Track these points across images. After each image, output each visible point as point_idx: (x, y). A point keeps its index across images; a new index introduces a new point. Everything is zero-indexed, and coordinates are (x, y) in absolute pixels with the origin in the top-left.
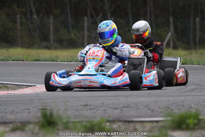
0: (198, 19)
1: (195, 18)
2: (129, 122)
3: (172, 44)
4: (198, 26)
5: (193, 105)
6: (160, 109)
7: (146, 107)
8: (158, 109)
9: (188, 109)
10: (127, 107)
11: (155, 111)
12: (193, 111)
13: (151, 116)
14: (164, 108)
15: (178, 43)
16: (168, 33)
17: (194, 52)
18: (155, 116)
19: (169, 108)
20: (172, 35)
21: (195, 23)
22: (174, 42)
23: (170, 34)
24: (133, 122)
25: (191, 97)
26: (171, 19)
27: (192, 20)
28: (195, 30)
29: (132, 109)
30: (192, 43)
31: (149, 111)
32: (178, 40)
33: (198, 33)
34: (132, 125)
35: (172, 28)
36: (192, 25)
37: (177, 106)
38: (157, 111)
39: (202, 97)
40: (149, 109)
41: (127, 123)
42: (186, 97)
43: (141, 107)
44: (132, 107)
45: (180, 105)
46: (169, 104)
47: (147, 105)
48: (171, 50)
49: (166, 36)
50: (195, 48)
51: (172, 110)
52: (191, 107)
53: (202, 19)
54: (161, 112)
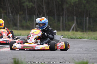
1: (86, 17)
3: (75, 29)
4: (87, 21)
5: (85, 58)
6: (69, 59)
7: (62, 58)
10: (53, 58)
12: (85, 61)
14: (71, 59)
15: (78, 29)
16: (73, 24)
17: (85, 33)
19: (73, 59)
20: (75, 25)
22: (76, 28)
23: (74, 25)
25: (84, 54)
26: (75, 18)
27: (85, 18)
28: (86, 23)
29: (56, 59)
30: (84, 29)
32: (78, 27)
33: (87, 24)
35: (75, 22)
36: (85, 20)
37: (77, 58)
39: (89, 54)
40: (64, 59)
42: (82, 54)
43: (60, 59)
44: (56, 58)
45: (79, 58)
46: (73, 57)
47: (63, 58)
48: (74, 32)
49: (72, 25)
50: (86, 31)
51: (75, 60)
52: (84, 59)
53: (90, 18)
54: (70, 61)
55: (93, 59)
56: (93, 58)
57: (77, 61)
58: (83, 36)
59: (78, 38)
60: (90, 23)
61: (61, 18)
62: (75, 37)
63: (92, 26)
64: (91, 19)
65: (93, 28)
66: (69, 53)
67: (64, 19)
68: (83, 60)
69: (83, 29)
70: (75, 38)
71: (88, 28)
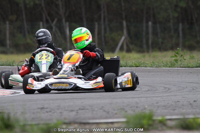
0: (150, 23)
1: (147, 22)
2: (85, 124)
3: (125, 47)
4: (150, 30)
5: (146, 107)
6: (115, 110)
7: (101, 109)
8: (113, 111)
9: (142, 110)
10: (83, 109)
11: (110, 113)
12: (147, 112)
13: (106, 118)
14: (118, 109)
15: (131, 47)
16: (122, 36)
17: (147, 55)
18: (110, 118)
19: (123, 109)
20: (125, 38)
21: (147, 27)
22: (127, 46)
23: (123, 38)
24: (88, 123)
25: (145, 99)
26: (125, 23)
27: (144, 25)
28: (147, 33)
29: (87, 111)
30: (145, 46)
31: (104, 113)
32: (132, 43)
33: (151, 36)
34: (87, 126)
35: (125, 32)
36: (144, 28)
37: (131, 107)
38: (112, 113)
39: (155, 98)
40: (105, 111)
41: (82, 125)
42: (140, 98)
43: (96, 109)
44: (87, 109)
45: (134, 106)
46: (123, 106)
47: (102, 107)
48: (124, 53)
49: (120, 39)
50: (148, 52)
51: (126, 112)
52: (145, 109)
53: (154, 23)
54: (116, 114)
55: (164, 108)
56: (164, 106)
57: (130, 112)
58: (142, 62)
59: (132, 67)
60: (155, 33)
61: (97, 26)
62: (126, 64)
63: (160, 40)
64: (158, 26)
65: (162, 43)
66: (114, 98)
67: (103, 27)
68: (144, 111)
69: (141, 46)
70: (125, 67)
71: (152, 44)
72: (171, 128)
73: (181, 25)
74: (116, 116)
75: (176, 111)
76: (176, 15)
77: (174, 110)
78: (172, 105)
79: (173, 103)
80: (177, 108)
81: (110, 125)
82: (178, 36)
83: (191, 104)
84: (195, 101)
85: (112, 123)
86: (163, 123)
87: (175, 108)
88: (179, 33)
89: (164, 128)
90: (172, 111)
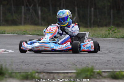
0: (92, 9)
1: (91, 8)
2: (50, 73)
4: (92, 13)
5: (89, 63)
6: (69, 65)
7: (60, 64)
8: (68, 65)
9: (87, 65)
10: (48, 63)
12: (90, 66)
13: (64, 70)
14: (71, 64)
18: (66, 70)
19: (74, 64)
21: (90, 11)
23: (75, 18)
24: (52, 73)
25: (88, 58)
26: (76, 9)
27: (89, 10)
28: (90, 15)
29: (52, 65)
30: (89, 23)
31: (62, 66)
32: (80, 22)
33: (93, 17)
34: (52, 75)
35: (76, 14)
37: (80, 63)
38: (67, 66)
39: (95, 58)
40: (63, 65)
41: (48, 74)
42: (85, 57)
43: (57, 64)
46: (74, 62)
47: (61, 62)
50: (90, 27)
51: (76, 66)
52: (88, 64)
53: (95, 9)
54: (70, 67)
56: (101, 63)
57: (78, 66)
63: (99, 20)
64: (97, 11)
65: (100, 22)
66: (69, 57)
69: (86, 24)
71: (93, 22)
72: (105, 77)
73: (112, 10)
74: (70, 68)
75: (108, 66)
76: (109, 4)
77: (107, 66)
78: (105, 62)
79: (106, 61)
80: (109, 65)
81: (66, 75)
82: (110, 18)
83: (117, 62)
84: (120, 60)
85: (67, 73)
86: (99, 74)
87: (107, 65)
88: (110, 16)
89: (100, 77)
90: (105, 66)
